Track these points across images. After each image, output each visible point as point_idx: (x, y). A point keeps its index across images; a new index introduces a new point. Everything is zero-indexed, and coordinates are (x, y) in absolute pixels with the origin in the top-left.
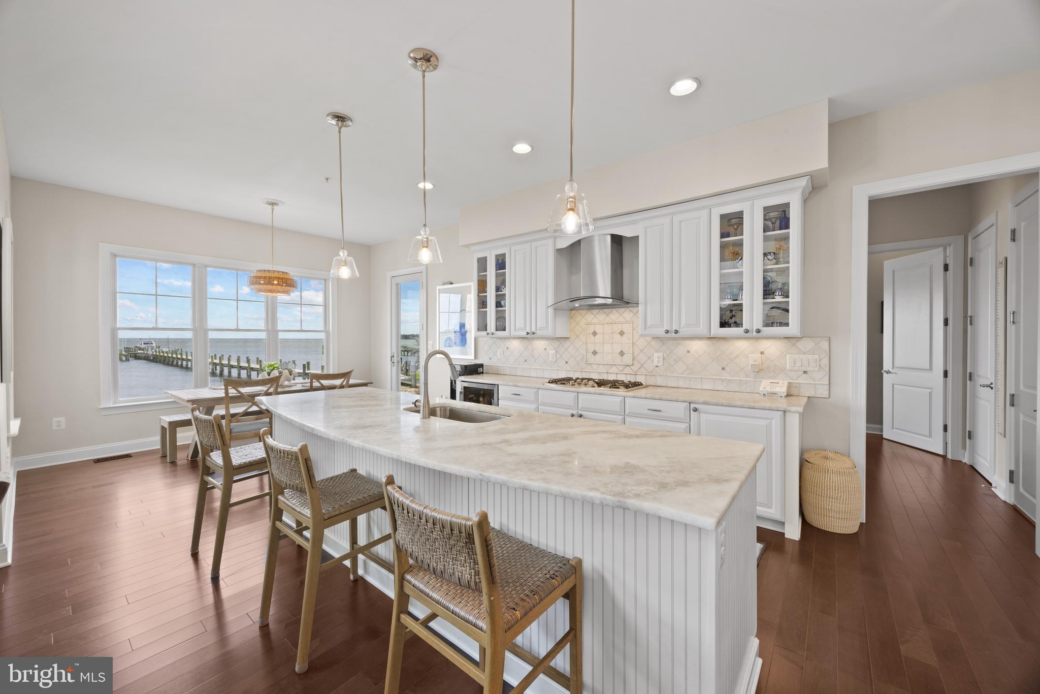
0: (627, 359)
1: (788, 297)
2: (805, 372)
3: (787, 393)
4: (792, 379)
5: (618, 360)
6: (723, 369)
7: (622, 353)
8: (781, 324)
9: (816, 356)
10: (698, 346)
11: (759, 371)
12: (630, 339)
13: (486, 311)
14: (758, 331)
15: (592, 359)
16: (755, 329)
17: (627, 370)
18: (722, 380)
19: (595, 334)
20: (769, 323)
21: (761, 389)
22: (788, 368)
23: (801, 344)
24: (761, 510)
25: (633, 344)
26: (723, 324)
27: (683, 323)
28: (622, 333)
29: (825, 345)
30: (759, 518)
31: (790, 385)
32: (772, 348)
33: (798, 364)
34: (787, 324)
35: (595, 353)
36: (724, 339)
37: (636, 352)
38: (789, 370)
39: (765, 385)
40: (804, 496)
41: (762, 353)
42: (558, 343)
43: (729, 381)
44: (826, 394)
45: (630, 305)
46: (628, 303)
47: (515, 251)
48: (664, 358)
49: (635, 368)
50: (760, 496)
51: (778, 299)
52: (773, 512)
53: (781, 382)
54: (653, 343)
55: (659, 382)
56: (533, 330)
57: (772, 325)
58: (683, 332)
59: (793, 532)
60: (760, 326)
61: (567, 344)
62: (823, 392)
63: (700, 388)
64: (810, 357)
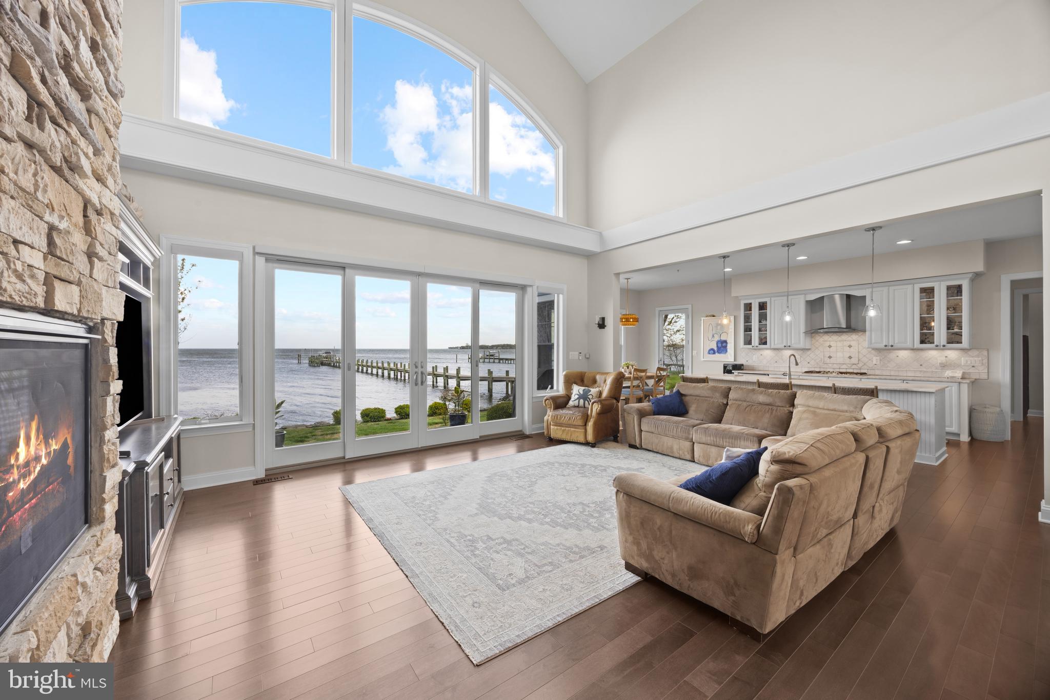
0: (854, 360)
1: (962, 329)
2: (973, 366)
3: (962, 376)
4: (965, 370)
5: (848, 361)
6: (921, 365)
7: (850, 357)
8: (958, 343)
9: (980, 359)
10: (903, 354)
11: (944, 366)
12: (856, 350)
13: (751, 334)
14: (944, 346)
15: (828, 360)
16: (942, 345)
17: (854, 367)
18: (921, 371)
19: (830, 346)
20: (950, 341)
21: (946, 375)
22: (962, 364)
23: (970, 353)
24: (948, 429)
25: (858, 352)
26: (922, 342)
27: (896, 341)
28: (850, 346)
29: (985, 353)
30: (948, 433)
31: (964, 373)
32: (952, 354)
33: (969, 362)
34: (961, 343)
35: (830, 357)
36: (922, 349)
37: (860, 357)
38: (964, 366)
39: (948, 373)
40: (972, 426)
41: (946, 357)
42: (802, 352)
43: (925, 372)
44: (986, 377)
45: (856, 331)
46: (855, 330)
47: (775, 301)
48: (880, 360)
49: (860, 365)
50: (947, 422)
51: (956, 330)
52: (954, 429)
53: (958, 371)
54: (873, 351)
55: (877, 372)
56: (790, 345)
57: (952, 343)
58: (896, 346)
59: (965, 438)
60: (945, 343)
61: (809, 352)
62: (984, 376)
63: (905, 375)
64: (976, 359)
